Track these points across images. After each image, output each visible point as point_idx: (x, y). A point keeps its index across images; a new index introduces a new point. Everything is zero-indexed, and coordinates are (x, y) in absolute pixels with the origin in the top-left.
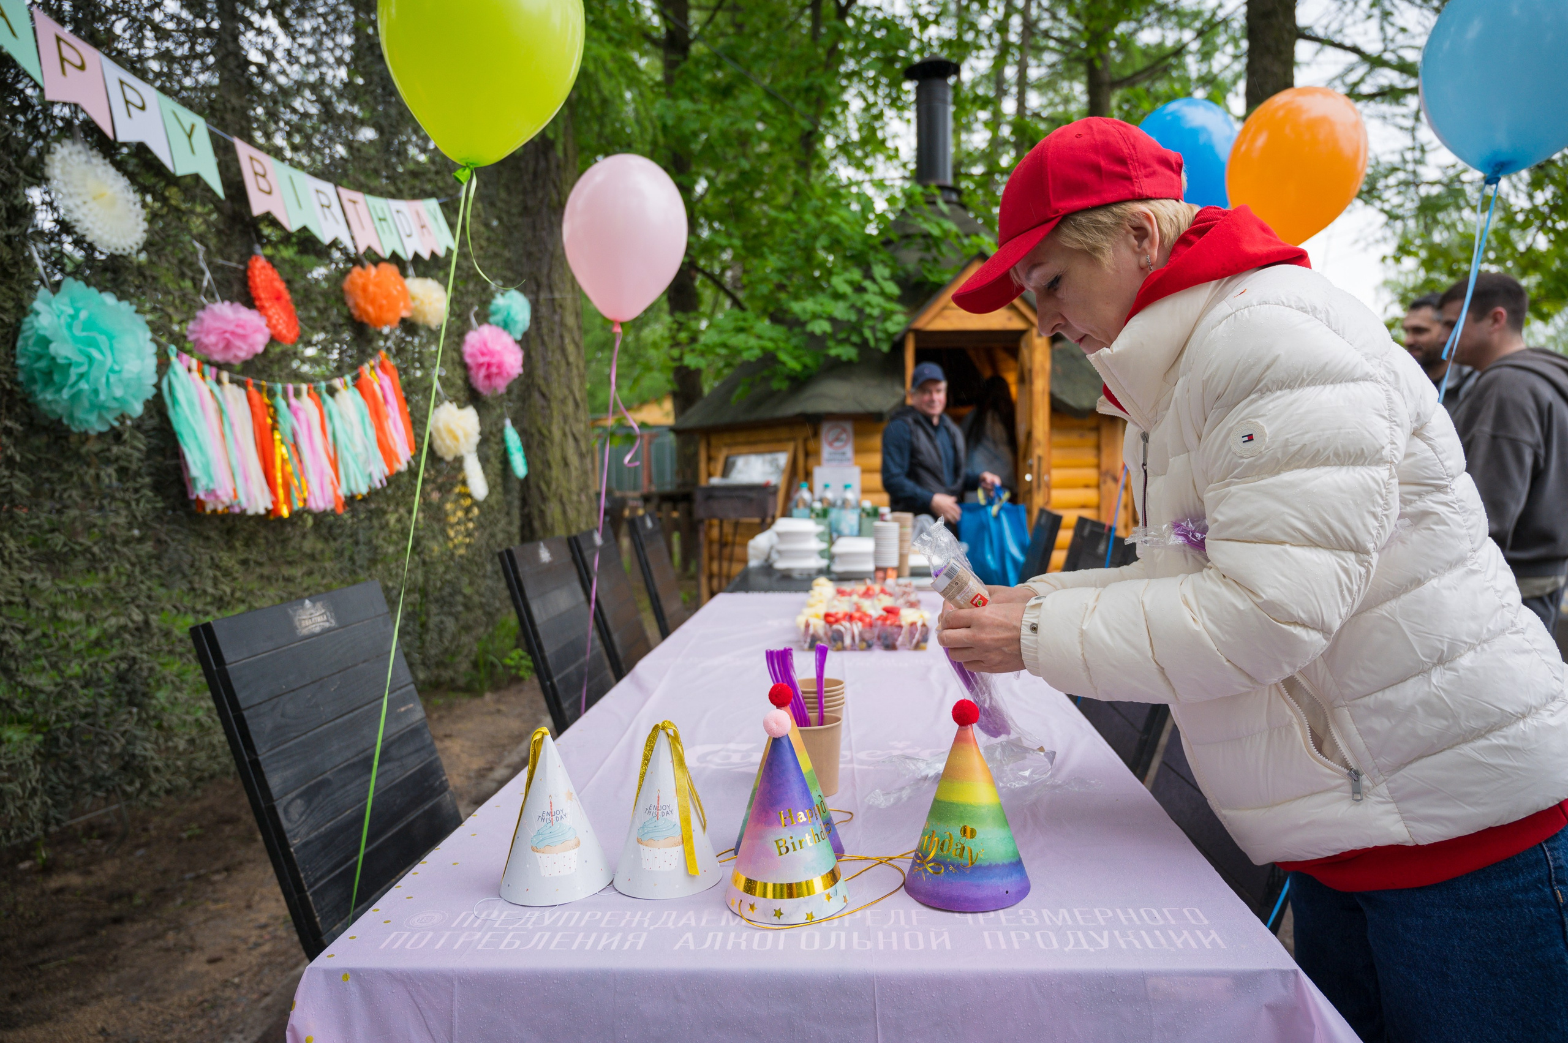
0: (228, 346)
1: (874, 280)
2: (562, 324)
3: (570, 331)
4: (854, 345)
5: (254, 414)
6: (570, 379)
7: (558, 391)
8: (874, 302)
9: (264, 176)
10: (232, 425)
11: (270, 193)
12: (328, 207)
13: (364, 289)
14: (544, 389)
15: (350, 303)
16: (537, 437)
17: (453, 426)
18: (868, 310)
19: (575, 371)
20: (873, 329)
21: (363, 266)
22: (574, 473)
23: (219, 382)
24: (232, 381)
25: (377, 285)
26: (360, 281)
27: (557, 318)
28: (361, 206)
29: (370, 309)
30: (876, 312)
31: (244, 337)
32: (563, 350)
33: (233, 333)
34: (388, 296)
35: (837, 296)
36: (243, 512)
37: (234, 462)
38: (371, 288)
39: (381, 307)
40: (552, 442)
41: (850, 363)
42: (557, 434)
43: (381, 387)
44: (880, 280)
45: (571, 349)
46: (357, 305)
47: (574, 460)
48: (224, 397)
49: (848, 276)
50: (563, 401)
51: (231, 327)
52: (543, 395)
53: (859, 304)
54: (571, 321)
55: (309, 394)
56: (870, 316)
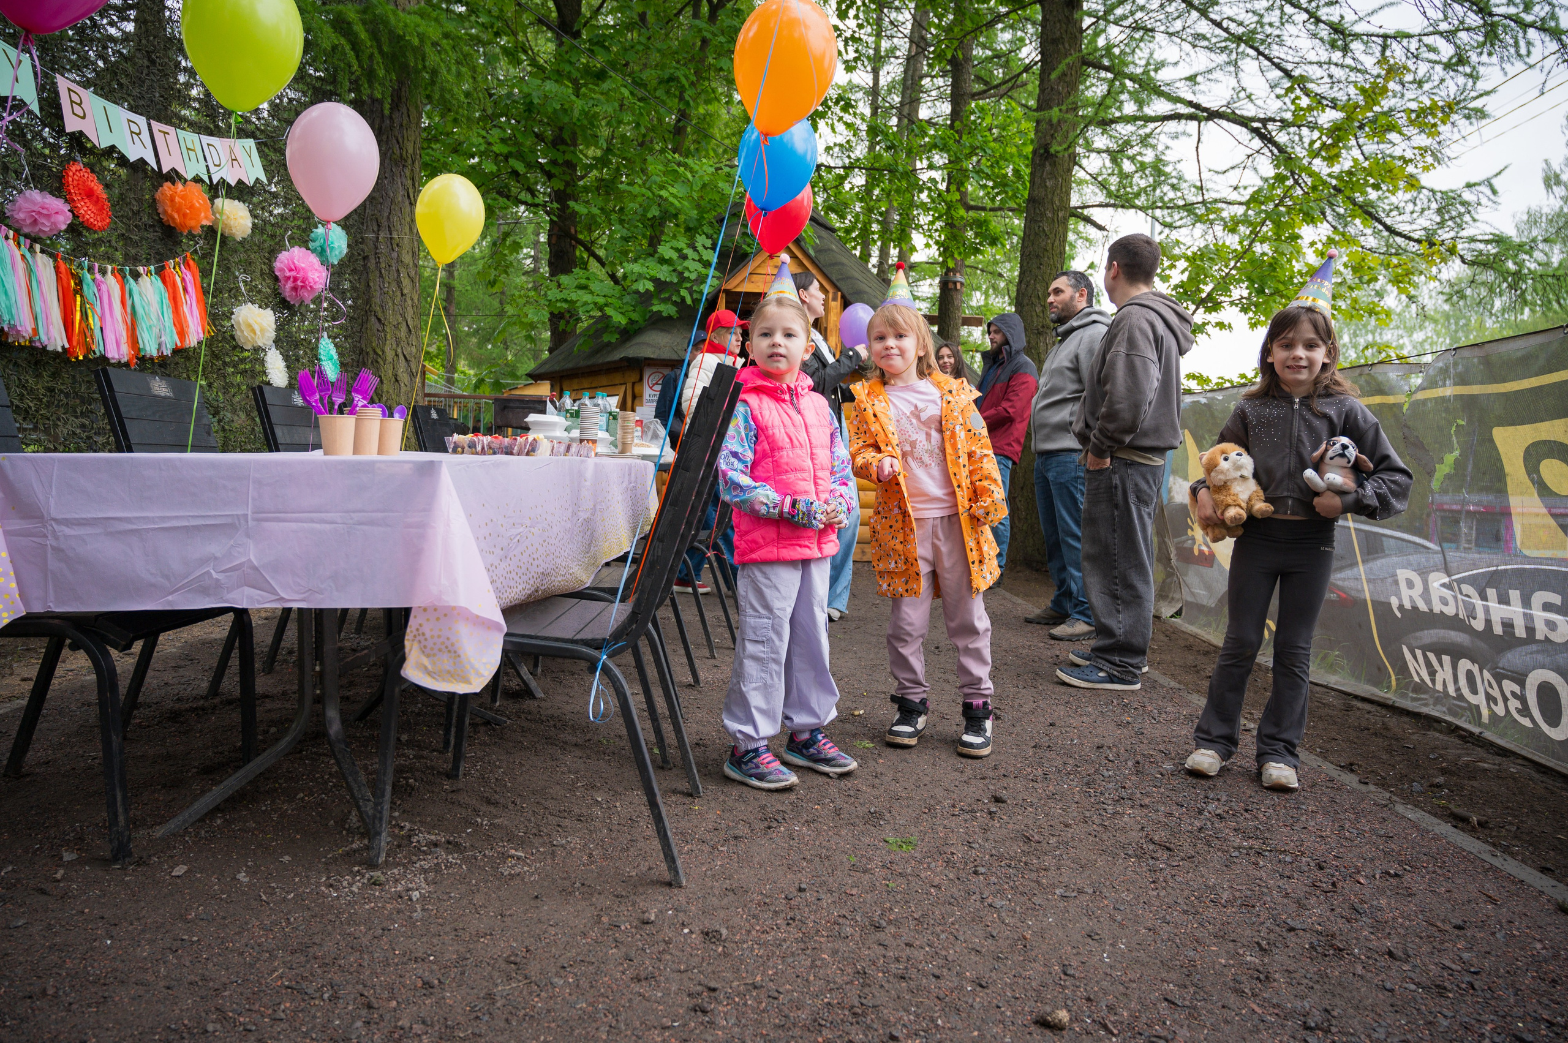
0: (35, 222)
1: (695, 249)
2: (399, 260)
3: (407, 267)
4: (675, 303)
5: (59, 278)
6: (404, 308)
7: (392, 318)
8: (693, 268)
9: (80, 105)
10: (39, 283)
11: (84, 117)
12: (138, 134)
13: (172, 200)
14: (380, 315)
15: (160, 210)
16: (371, 354)
17: (251, 321)
18: (686, 274)
19: (409, 302)
20: (690, 291)
21: (173, 183)
22: (404, 389)
23: (31, 249)
24: (42, 251)
25: (182, 197)
26: (169, 193)
27: (394, 255)
28: (171, 138)
29: (176, 216)
30: (693, 276)
31: (48, 216)
32: (399, 284)
33: (39, 213)
34: (192, 207)
35: (663, 261)
36: (44, 348)
37: (38, 310)
38: (177, 199)
39: (185, 215)
40: (385, 361)
41: (670, 318)
42: (390, 354)
43: (183, 280)
44: (700, 248)
45: (406, 282)
46: (165, 212)
47: (404, 378)
48: (36, 262)
49: (675, 243)
50: (397, 327)
51: (36, 208)
52: (379, 320)
53: (679, 268)
54: (407, 258)
55: (113, 273)
56: (688, 279)
